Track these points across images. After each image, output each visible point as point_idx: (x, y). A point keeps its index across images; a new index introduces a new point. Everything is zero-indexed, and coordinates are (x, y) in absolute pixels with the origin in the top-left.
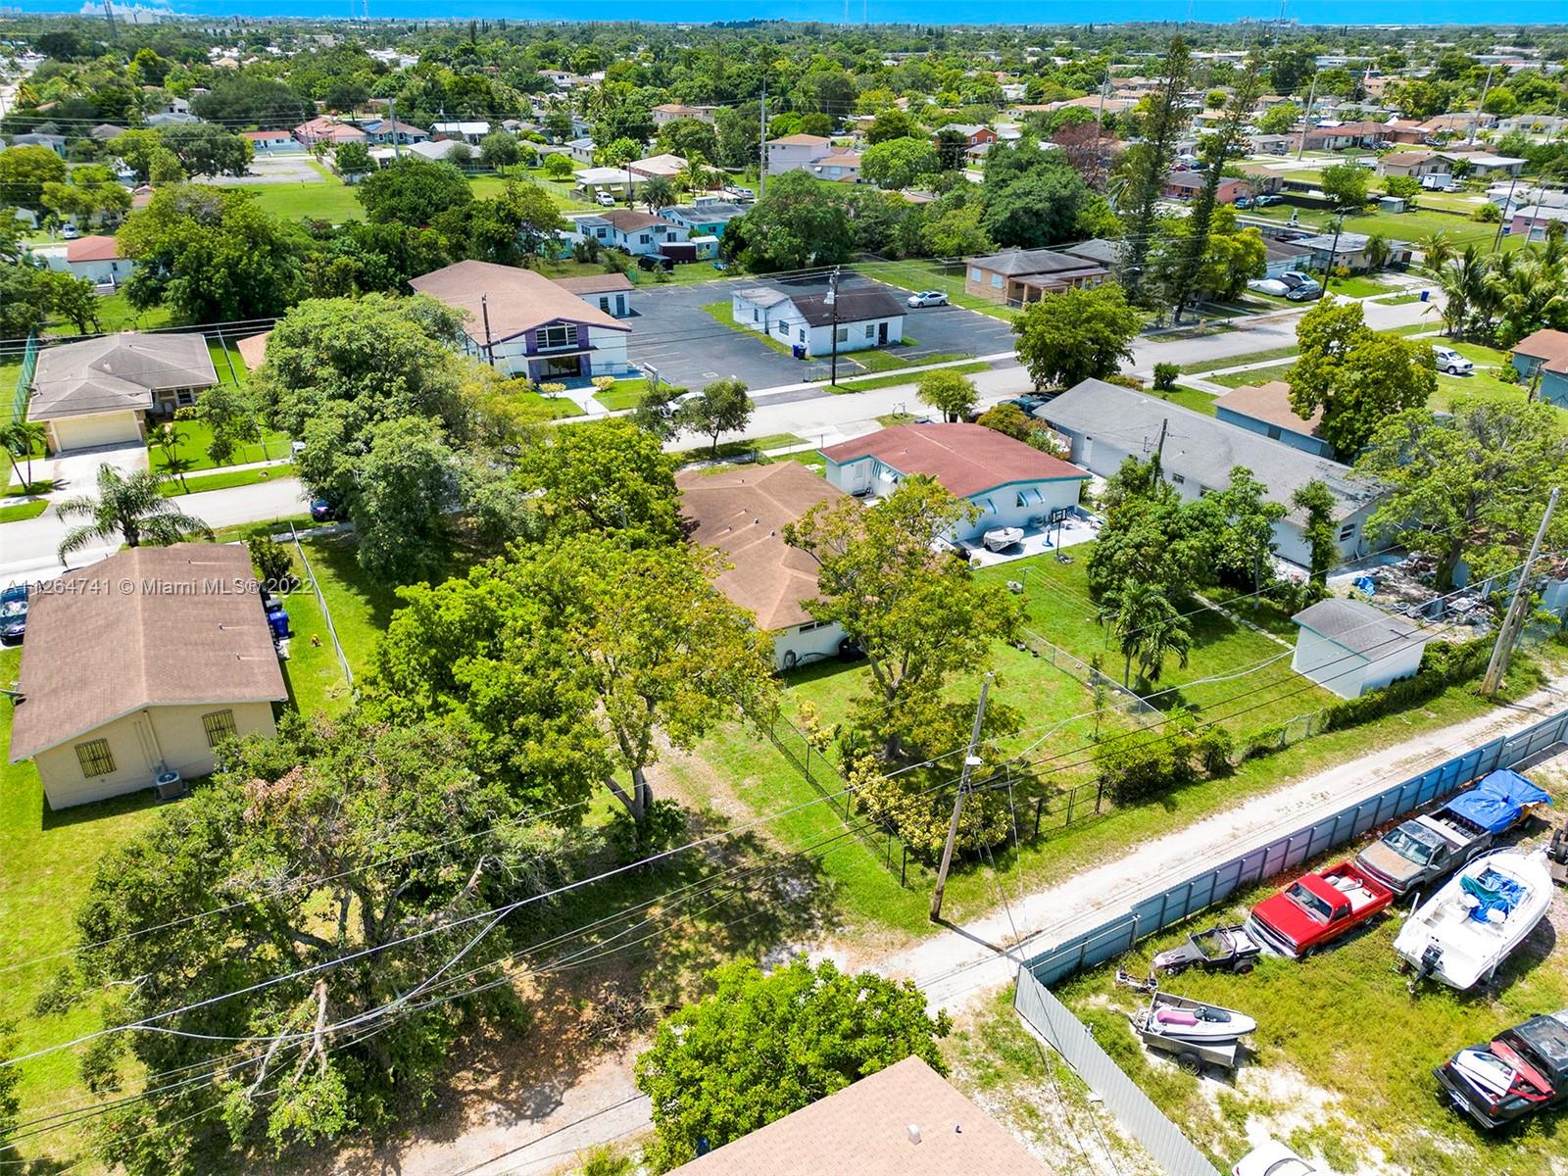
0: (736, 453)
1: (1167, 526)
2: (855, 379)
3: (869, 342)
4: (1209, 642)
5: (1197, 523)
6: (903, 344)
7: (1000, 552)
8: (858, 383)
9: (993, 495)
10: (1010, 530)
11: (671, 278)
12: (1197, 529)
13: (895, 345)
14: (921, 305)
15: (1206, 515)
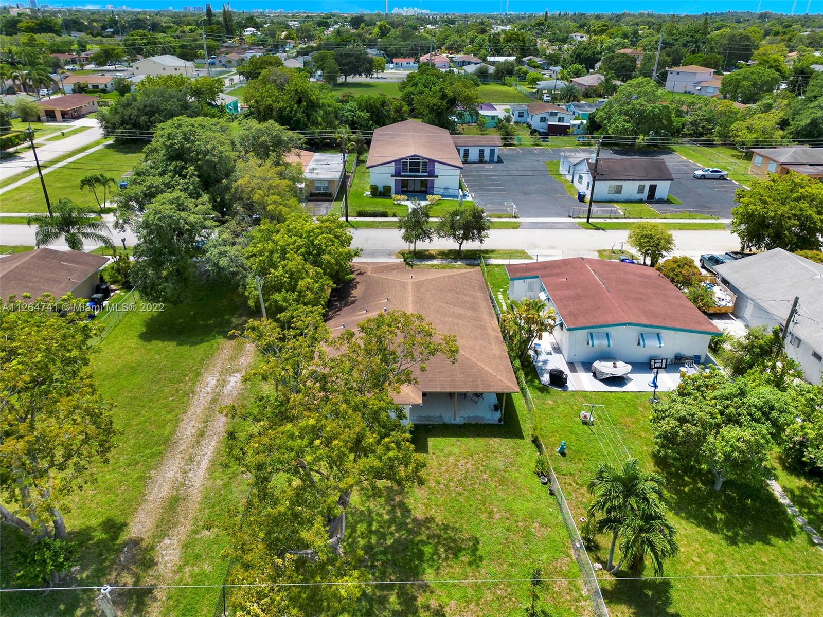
0: (473, 258)
1: (727, 407)
2: (608, 220)
3: (639, 196)
4: (749, 539)
5: (758, 414)
6: (668, 202)
7: (602, 380)
8: (607, 223)
9: (612, 331)
10: (620, 364)
11: (544, 144)
12: (757, 421)
13: (661, 201)
14: (703, 177)
15: (772, 408)
